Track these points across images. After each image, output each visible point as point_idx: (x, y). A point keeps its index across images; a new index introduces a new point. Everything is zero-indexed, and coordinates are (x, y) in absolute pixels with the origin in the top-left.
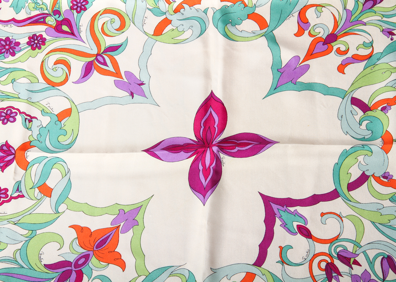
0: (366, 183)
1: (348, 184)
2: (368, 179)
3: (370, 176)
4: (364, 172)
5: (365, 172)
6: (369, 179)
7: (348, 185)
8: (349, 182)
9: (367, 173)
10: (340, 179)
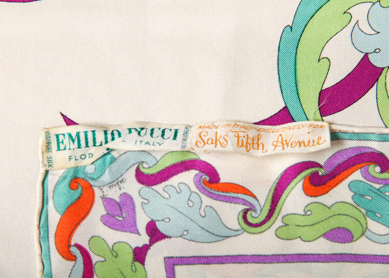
0: (373, 91)
1: (321, 92)
2: (377, 80)
3: (383, 69)
4: (366, 55)
5: (370, 56)
6: (382, 78)
7: (320, 94)
8: (324, 88)
9: (376, 61)
10: (298, 78)
